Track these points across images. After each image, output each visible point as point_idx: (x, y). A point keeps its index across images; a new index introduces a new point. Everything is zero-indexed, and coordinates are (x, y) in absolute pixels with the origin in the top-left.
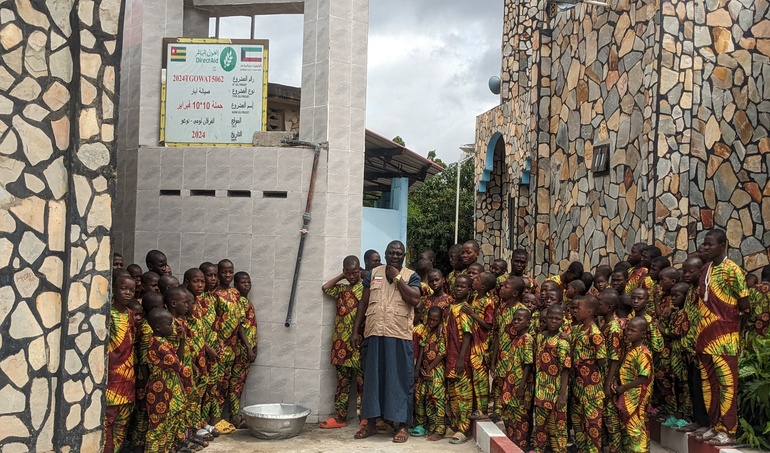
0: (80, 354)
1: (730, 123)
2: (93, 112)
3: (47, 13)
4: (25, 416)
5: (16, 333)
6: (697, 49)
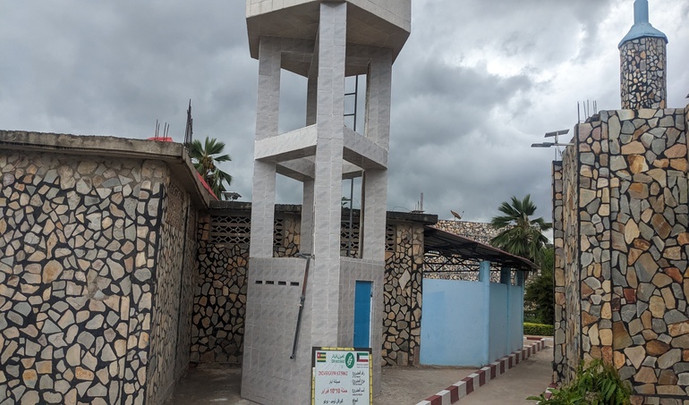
0: (133, 370)
1: (649, 224)
2: (143, 254)
3: (124, 210)
4: (107, 398)
5: (104, 359)
6: (614, 173)
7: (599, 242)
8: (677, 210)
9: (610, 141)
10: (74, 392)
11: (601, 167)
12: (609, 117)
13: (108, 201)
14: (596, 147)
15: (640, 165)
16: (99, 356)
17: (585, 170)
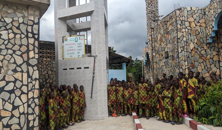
0: (32, 108)
1: (196, 43)
2: (32, 52)
3: (20, 30)
4: (19, 124)
5: (16, 104)
6: (186, 27)
7: (184, 49)
8: (203, 39)
9: (185, 17)
10: (0, 123)
11: (183, 25)
12: (184, 9)
13: (11, 25)
14: (181, 18)
15: (193, 25)
16: (13, 104)
17: (178, 26)
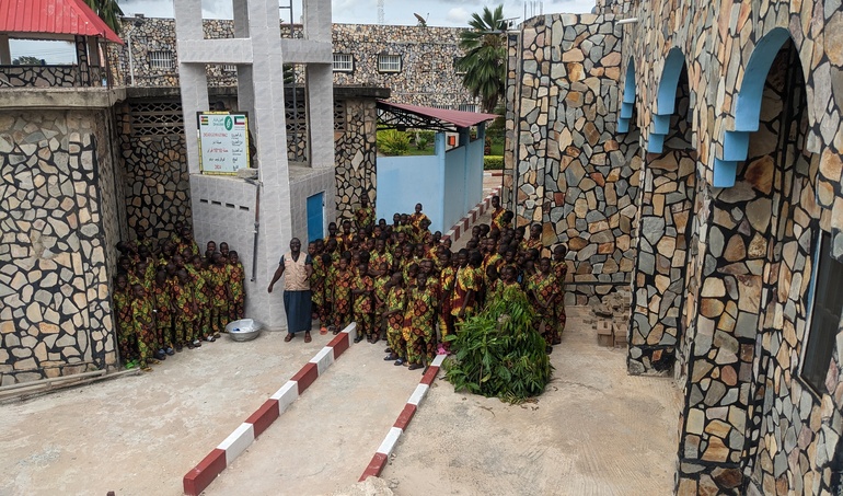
0: (98, 319)
1: (581, 132)
2: (86, 209)
4: (77, 346)
5: (65, 312)
6: (554, 81)
7: (536, 150)
8: (607, 119)
9: (552, 48)
10: (42, 345)
11: (542, 75)
12: (554, 22)
13: (35, 158)
14: (539, 54)
15: (578, 73)
16: (60, 310)
17: (527, 79)
